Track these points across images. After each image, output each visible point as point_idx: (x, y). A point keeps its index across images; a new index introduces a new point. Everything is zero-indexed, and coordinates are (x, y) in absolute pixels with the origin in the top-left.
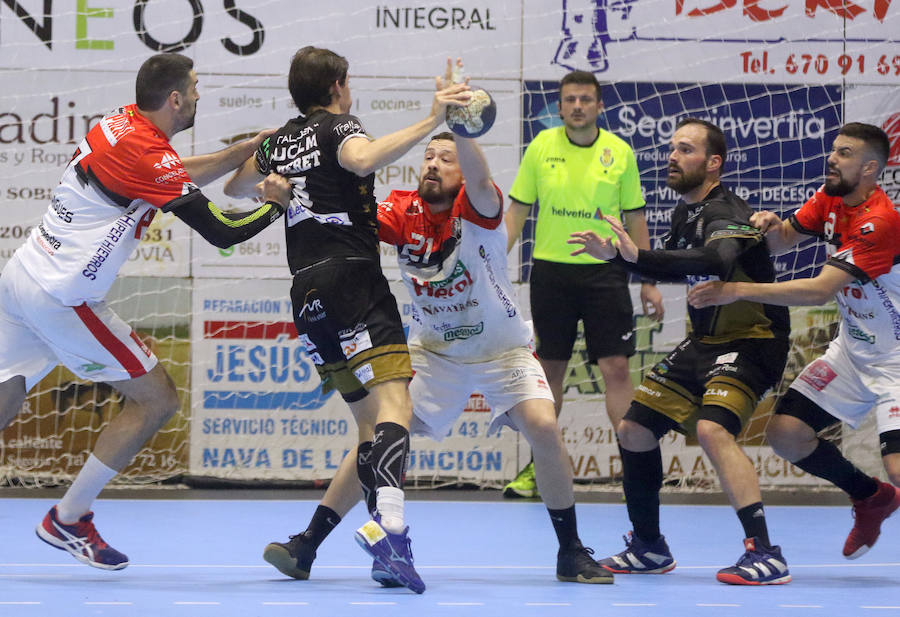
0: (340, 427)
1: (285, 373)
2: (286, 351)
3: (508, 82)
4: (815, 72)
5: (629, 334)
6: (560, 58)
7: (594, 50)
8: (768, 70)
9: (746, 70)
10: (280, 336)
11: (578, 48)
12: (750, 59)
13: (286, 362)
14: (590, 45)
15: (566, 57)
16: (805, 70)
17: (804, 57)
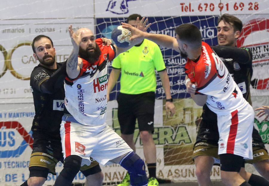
0: (27, 164)
1: (5, 143)
2: (5, 133)
3: (89, 19)
4: (210, 11)
5: (151, 123)
6: (109, 9)
7: (123, 4)
8: (191, 10)
9: (182, 11)
10: (2, 127)
11: (116, 4)
12: (184, 6)
13: (5, 138)
14: (121, 2)
15: (112, 7)
16: (206, 10)
17: (205, 4)
